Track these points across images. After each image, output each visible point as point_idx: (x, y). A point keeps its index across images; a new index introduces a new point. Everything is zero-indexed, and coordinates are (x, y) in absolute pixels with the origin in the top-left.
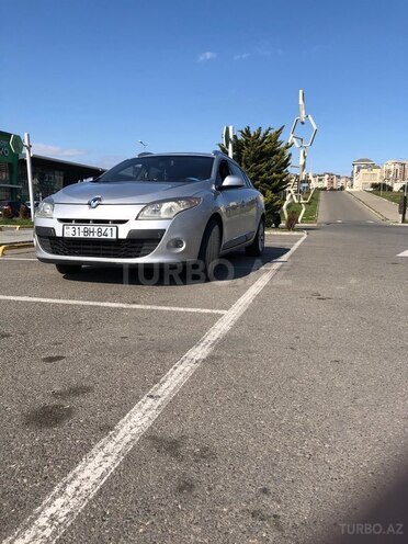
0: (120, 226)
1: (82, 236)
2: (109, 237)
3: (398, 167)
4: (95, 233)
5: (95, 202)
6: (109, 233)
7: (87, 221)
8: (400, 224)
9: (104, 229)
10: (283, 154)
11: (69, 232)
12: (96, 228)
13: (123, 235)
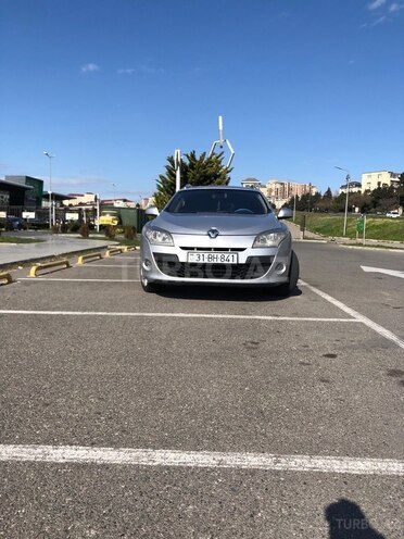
0: (240, 253)
1: (206, 261)
2: (231, 262)
3: (278, 186)
4: (218, 259)
5: (214, 234)
6: (231, 259)
7: (209, 249)
8: (302, 240)
9: (226, 255)
10: (224, 178)
11: (193, 258)
12: (219, 255)
13: (243, 260)
